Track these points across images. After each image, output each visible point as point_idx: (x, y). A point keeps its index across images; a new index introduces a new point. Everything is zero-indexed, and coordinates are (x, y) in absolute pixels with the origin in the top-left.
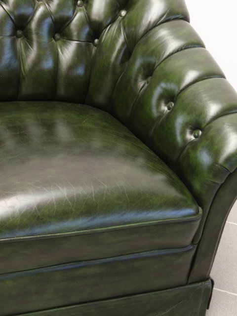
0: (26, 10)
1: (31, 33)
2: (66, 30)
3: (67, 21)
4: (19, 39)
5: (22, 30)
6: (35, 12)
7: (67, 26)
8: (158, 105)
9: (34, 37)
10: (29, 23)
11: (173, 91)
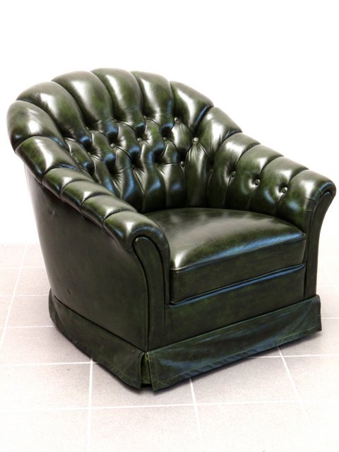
0: (136, 149)
3: (162, 151)
6: (141, 149)
9: (144, 165)
10: (140, 156)
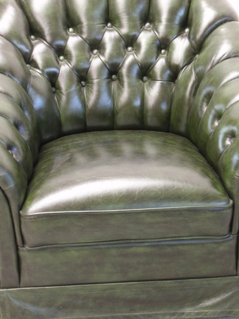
1: (122, 76)
2: (151, 73)
4: (114, 82)
5: (116, 75)
7: (151, 70)
8: (213, 123)
11: (222, 110)
